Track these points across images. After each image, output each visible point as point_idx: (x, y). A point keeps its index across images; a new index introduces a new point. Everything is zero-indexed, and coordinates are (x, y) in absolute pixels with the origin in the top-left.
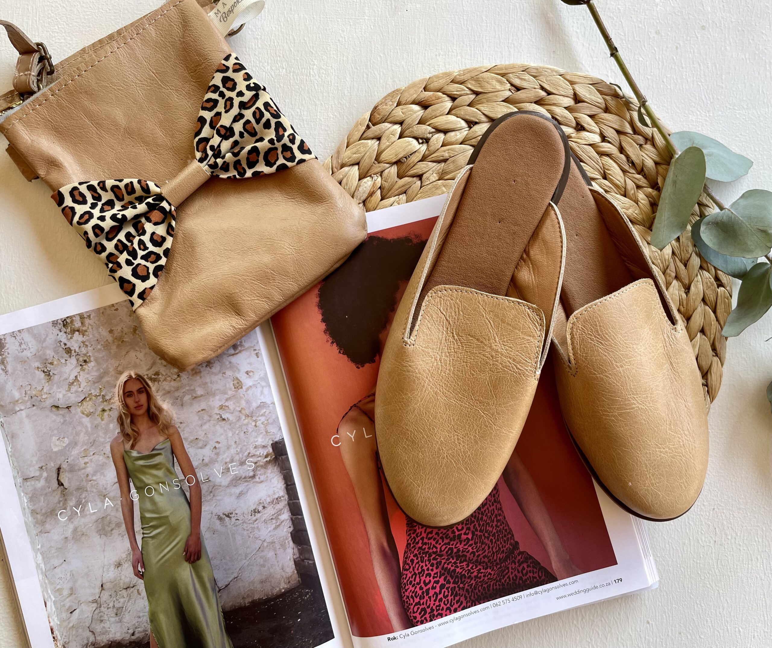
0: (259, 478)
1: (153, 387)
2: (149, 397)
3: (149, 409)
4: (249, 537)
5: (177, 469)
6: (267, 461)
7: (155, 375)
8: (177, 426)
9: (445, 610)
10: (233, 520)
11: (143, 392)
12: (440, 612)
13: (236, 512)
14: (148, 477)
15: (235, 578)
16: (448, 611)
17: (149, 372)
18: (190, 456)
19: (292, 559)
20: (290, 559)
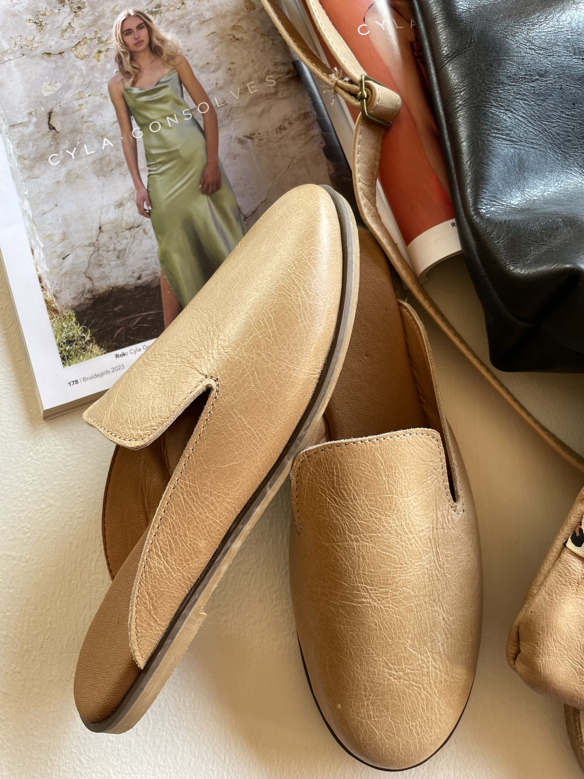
0: (282, 94)
1: (155, 21)
3: (150, 42)
4: (276, 156)
6: (289, 78)
7: (156, 8)
8: (184, 54)
10: (256, 140)
11: (143, 27)
13: (259, 131)
14: (152, 112)
15: (263, 202)
17: (149, 6)
18: (201, 82)
20: (325, 175)
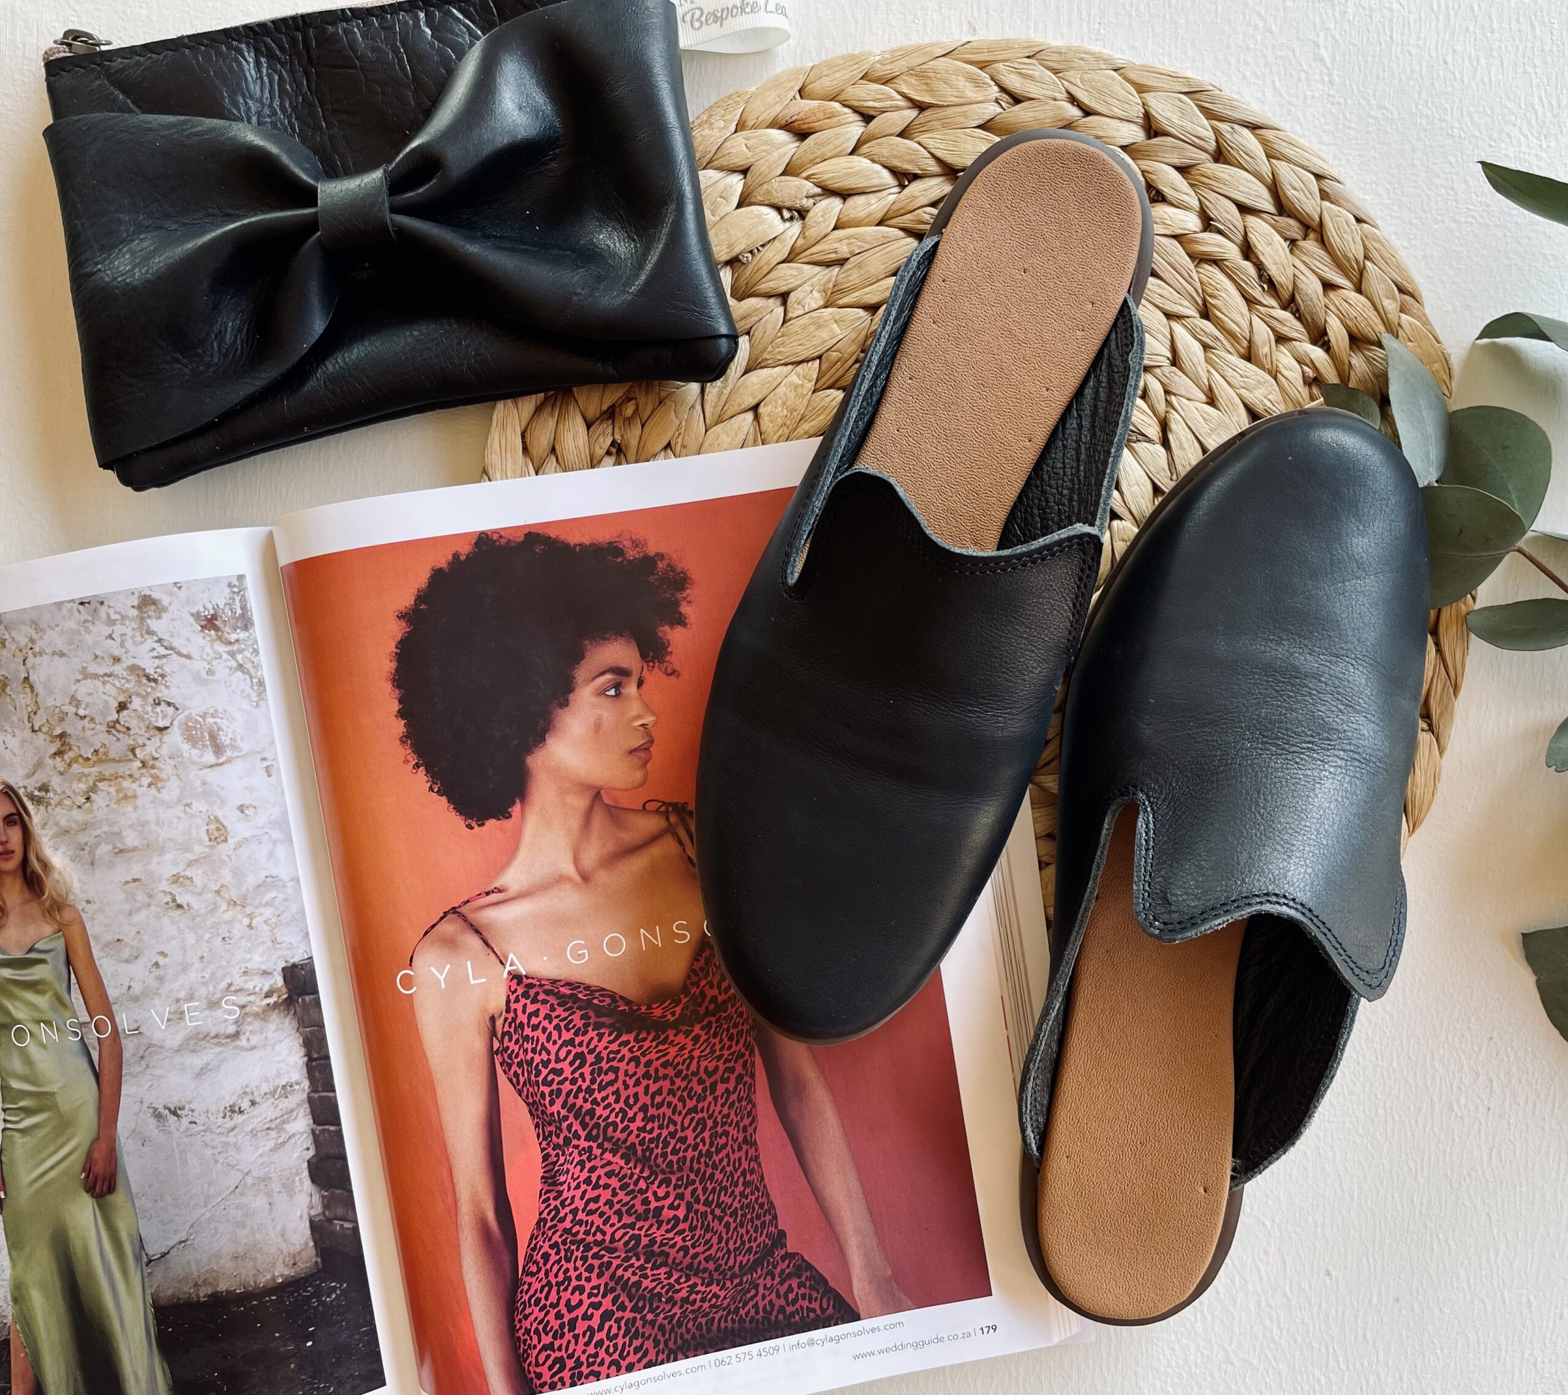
0: (248, 1040)
2: (27, 836)
4: (217, 1162)
5: (77, 999)
6: (268, 1005)
7: (40, 790)
8: (80, 908)
9: (607, 1364)
10: (185, 1122)
11: (16, 823)
12: (595, 1368)
13: (192, 1106)
14: (17, 1004)
15: (181, 1242)
16: (614, 1368)
17: (29, 781)
18: (103, 975)
19: (306, 1218)
20: (301, 1217)
